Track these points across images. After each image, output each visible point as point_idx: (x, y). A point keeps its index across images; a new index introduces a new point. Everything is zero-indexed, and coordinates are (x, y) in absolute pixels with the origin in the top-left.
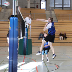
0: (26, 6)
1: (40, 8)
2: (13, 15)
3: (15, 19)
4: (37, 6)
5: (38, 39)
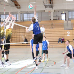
4: (59, 18)
5: (57, 42)
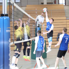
0: (42, 2)
1: (59, 4)
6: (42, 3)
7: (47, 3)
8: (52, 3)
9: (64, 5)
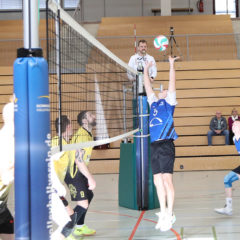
2: (27, 47)
3: (34, 66)
6: (156, 12)
7: (173, 11)
8: (189, 11)
9: (233, 16)
